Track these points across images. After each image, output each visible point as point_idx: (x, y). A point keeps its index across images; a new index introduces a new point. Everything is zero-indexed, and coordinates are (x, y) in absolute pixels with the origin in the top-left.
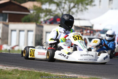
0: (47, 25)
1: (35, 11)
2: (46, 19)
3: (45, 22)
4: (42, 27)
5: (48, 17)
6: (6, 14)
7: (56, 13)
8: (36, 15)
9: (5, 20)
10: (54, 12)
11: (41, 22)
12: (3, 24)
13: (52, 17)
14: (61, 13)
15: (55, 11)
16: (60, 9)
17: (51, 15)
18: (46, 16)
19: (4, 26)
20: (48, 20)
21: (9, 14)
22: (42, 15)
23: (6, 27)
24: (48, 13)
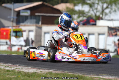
0: (81, 26)
2: (79, 20)
5: (81, 19)
6: (39, 16)
7: (89, 14)
9: (37, 22)
10: (86, 13)
12: (36, 26)
13: (85, 18)
14: (94, 14)
15: (88, 12)
16: (93, 10)
17: (84, 17)
18: (79, 17)
19: (37, 28)
20: (81, 21)
21: (43, 16)
22: (75, 17)
23: (39, 30)
24: (81, 15)
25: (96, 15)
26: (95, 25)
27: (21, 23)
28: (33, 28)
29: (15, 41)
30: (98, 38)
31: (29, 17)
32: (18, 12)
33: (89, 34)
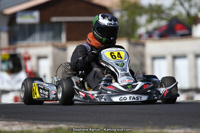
0: (154, 40)
1: (125, 13)
2: (151, 27)
3: (150, 35)
4: (143, 45)
5: (155, 24)
6: (60, 23)
7: (174, 13)
8: (127, 21)
9: (57, 36)
10: (168, 12)
11: (140, 36)
12: (55, 46)
13: (164, 23)
14: (184, 12)
15: (171, 8)
16: (182, 4)
17: (162, 19)
18: (150, 21)
19: (56, 51)
20: (155, 29)
21: (68, 23)
22: (142, 19)
23: (61, 53)
24: (155, 15)
25: (188, 14)
26: (188, 35)
28: (48, 50)
29: (8, 82)
30: (196, 66)
33: (175, 57)
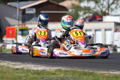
0: (87, 22)
1: (74, 10)
2: (85, 17)
3: (85, 20)
5: (87, 15)
7: (95, 10)
8: (74, 13)
10: (92, 10)
13: (91, 15)
14: (100, 10)
15: (94, 8)
16: (99, 6)
17: (90, 13)
18: (85, 13)
20: (87, 17)
21: (48, 13)
22: (81, 13)
24: (87, 11)
25: (102, 11)
26: (101, 21)
27: (27, 21)
30: (105, 34)
31: (35, 15)
32: (24, 11)
33: (96, 30)
